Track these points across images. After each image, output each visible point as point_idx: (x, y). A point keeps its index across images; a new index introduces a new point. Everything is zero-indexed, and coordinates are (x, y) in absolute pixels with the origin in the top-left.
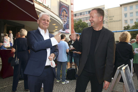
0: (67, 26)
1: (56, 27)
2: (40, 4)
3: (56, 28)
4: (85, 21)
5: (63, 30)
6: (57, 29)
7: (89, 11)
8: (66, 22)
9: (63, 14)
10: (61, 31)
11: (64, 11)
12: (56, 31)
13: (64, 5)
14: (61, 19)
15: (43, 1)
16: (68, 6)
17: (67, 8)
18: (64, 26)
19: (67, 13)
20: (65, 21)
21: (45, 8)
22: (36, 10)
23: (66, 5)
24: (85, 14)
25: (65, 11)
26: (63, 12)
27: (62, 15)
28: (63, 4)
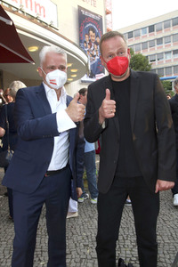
0: (98, 65)
1: (73, 71)
2: (32, 18)
3: (74, 73)
4: (141, 52)
5: (91, 77)
6: (75, 76)
7: (150, 27)
8: (97, 58)
9: (87, 39)
10: (85, 78)
11: (91, 32)
12: (75, 79)
13: (90, 15)
14: (85, 52)
15: (38, 11)
16: (98, 18)
17: (98, 23)
18: (93, 66)
19: (97, 36)
20: (95, 54)
21: (45, 27)
22: (18, 31)
23: (93, 16)
24: (142, 35)
25: (94, 31)
26: (89, 34)
27: (85, 42)
28: (86, 14)
